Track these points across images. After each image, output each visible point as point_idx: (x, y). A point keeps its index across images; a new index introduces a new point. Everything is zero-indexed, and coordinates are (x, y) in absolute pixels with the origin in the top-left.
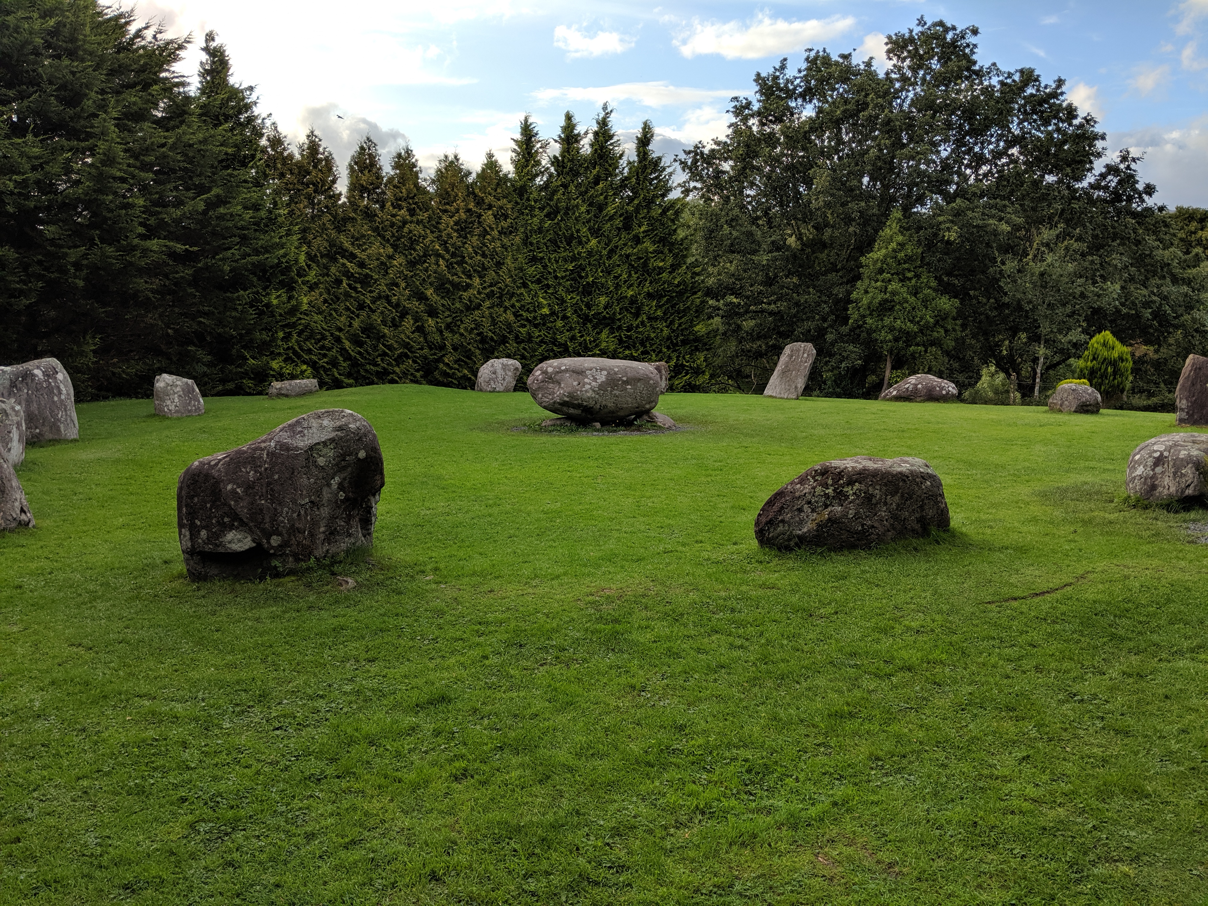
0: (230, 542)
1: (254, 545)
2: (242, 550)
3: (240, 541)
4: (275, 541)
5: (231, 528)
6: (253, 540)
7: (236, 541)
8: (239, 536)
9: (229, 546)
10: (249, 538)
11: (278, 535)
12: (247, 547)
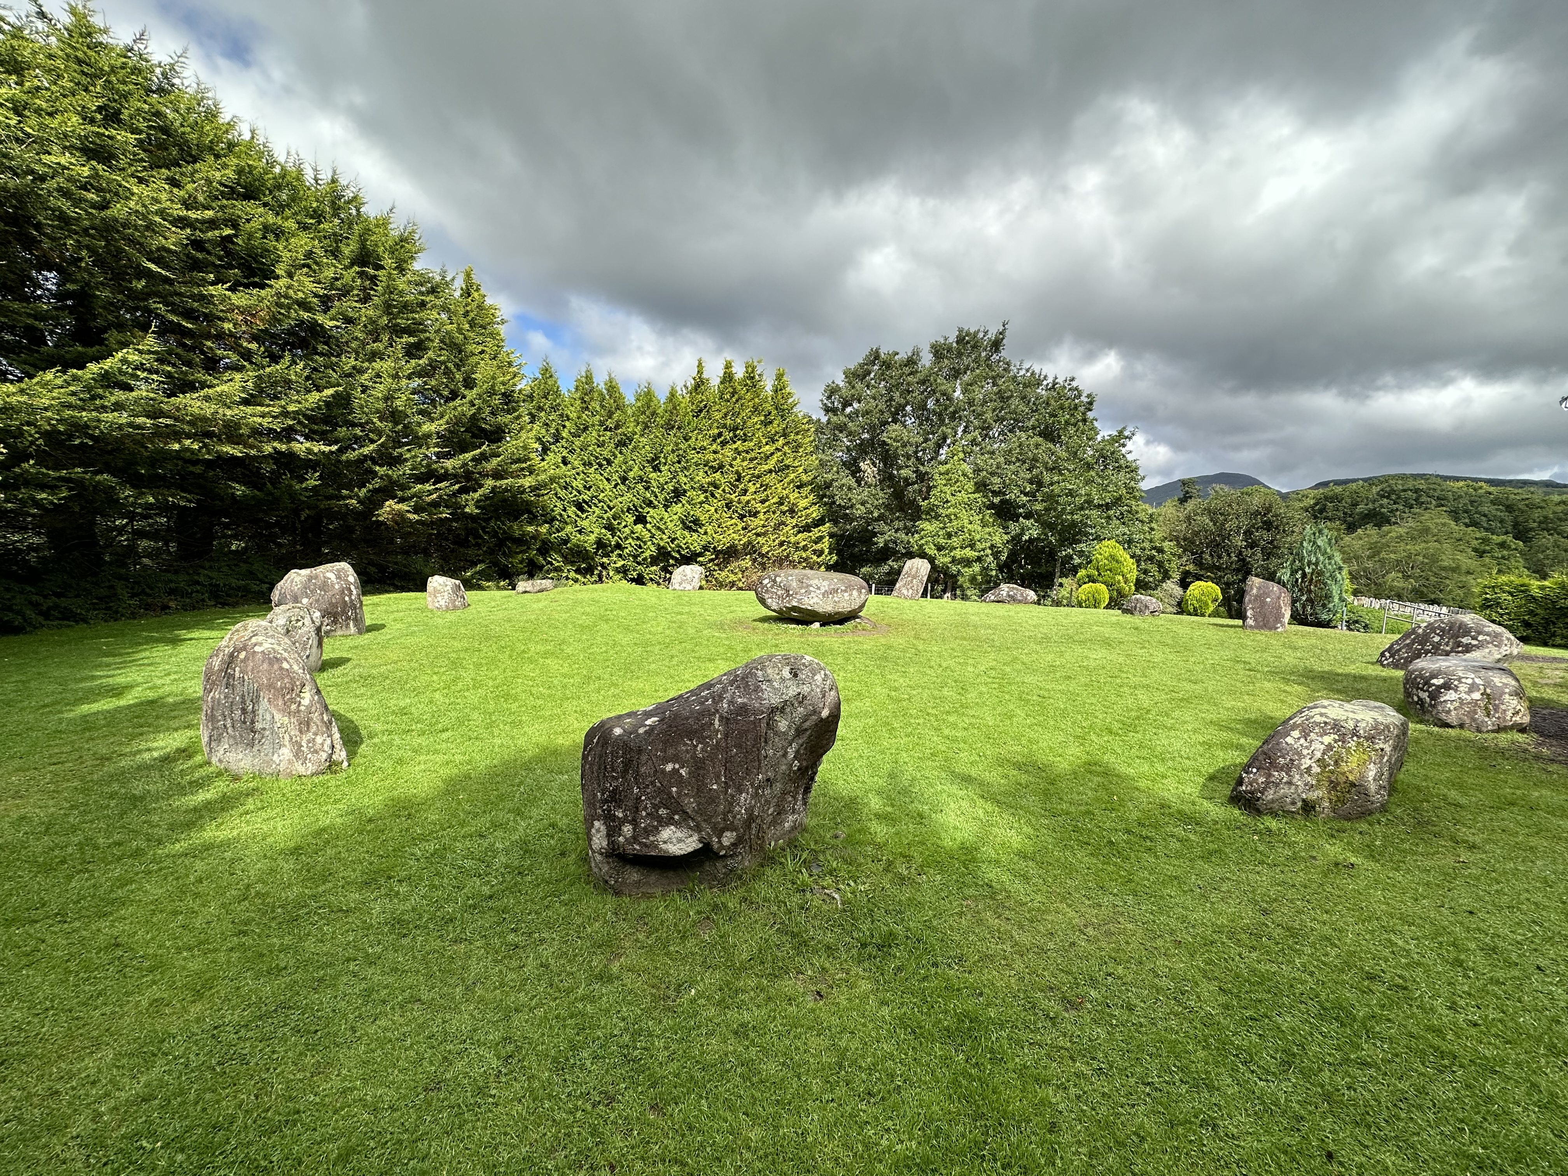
0: (665, 842)
1: (701, 845)
2: (682, 853)
3: (680, 841)
4: (728, 838)
5: (670, 821)
6: (700, 841)
7: (674, 840)
8: (679, 834)
9: (664, 846)
10: (696, 837)
11: (732, 831)
12: (690, 849)
